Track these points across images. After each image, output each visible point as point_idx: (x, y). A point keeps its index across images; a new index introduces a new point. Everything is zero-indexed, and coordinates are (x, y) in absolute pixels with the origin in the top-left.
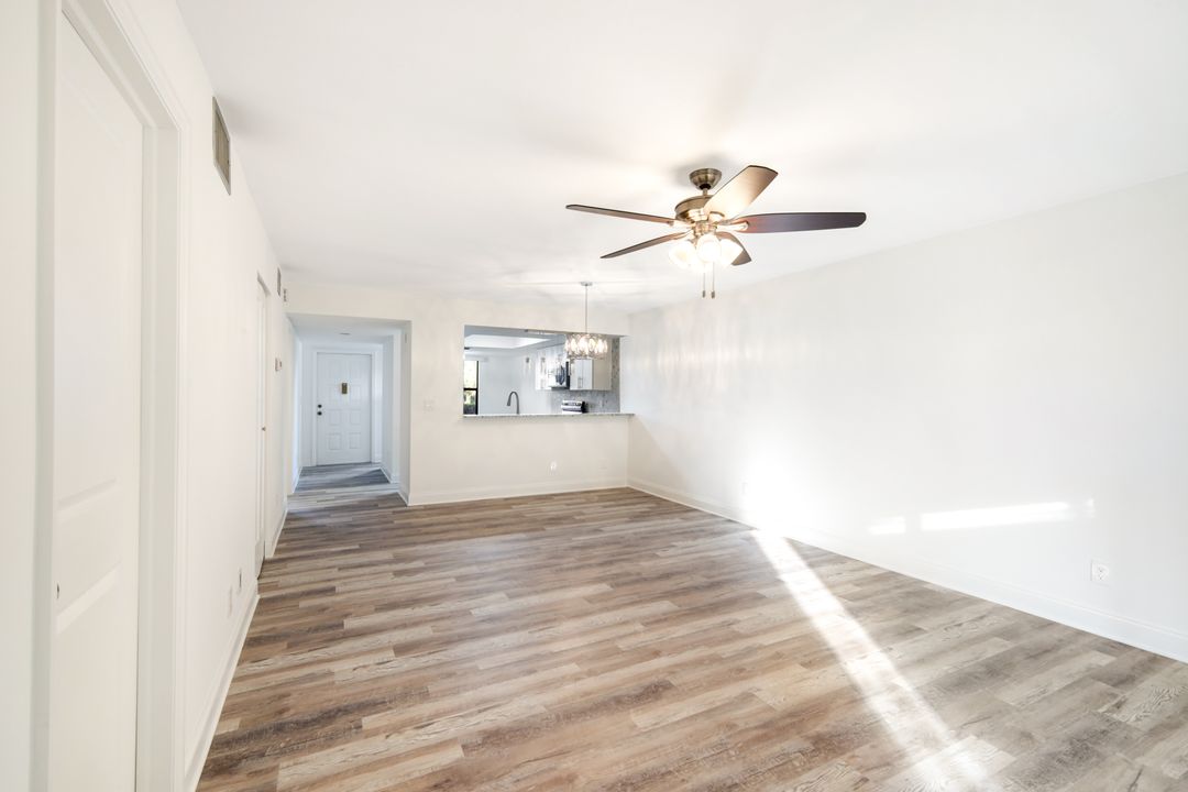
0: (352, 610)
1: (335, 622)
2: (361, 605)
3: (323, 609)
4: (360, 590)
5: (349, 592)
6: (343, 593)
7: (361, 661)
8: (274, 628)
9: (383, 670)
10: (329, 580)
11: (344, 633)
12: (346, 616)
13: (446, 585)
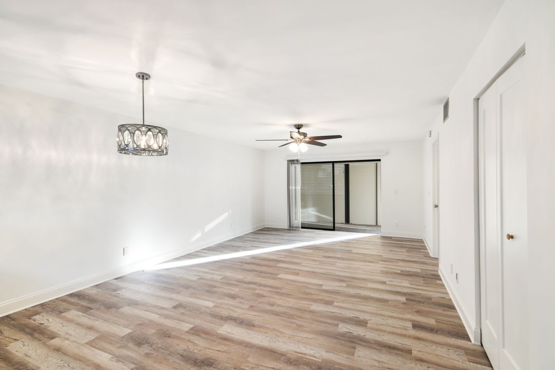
0: (401, 305)
1: (410, 302)
2: (395, 306)
3: (418, 312)
4: (395, 318)
5: (402, 319)
6: (406, 320)
7: (399, 284)
8: (444, 311)
9: (392, 279)
10: (418, 339)
11: (406, 296)
12: (404, 303)
13: (343, 302)
